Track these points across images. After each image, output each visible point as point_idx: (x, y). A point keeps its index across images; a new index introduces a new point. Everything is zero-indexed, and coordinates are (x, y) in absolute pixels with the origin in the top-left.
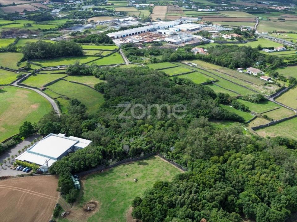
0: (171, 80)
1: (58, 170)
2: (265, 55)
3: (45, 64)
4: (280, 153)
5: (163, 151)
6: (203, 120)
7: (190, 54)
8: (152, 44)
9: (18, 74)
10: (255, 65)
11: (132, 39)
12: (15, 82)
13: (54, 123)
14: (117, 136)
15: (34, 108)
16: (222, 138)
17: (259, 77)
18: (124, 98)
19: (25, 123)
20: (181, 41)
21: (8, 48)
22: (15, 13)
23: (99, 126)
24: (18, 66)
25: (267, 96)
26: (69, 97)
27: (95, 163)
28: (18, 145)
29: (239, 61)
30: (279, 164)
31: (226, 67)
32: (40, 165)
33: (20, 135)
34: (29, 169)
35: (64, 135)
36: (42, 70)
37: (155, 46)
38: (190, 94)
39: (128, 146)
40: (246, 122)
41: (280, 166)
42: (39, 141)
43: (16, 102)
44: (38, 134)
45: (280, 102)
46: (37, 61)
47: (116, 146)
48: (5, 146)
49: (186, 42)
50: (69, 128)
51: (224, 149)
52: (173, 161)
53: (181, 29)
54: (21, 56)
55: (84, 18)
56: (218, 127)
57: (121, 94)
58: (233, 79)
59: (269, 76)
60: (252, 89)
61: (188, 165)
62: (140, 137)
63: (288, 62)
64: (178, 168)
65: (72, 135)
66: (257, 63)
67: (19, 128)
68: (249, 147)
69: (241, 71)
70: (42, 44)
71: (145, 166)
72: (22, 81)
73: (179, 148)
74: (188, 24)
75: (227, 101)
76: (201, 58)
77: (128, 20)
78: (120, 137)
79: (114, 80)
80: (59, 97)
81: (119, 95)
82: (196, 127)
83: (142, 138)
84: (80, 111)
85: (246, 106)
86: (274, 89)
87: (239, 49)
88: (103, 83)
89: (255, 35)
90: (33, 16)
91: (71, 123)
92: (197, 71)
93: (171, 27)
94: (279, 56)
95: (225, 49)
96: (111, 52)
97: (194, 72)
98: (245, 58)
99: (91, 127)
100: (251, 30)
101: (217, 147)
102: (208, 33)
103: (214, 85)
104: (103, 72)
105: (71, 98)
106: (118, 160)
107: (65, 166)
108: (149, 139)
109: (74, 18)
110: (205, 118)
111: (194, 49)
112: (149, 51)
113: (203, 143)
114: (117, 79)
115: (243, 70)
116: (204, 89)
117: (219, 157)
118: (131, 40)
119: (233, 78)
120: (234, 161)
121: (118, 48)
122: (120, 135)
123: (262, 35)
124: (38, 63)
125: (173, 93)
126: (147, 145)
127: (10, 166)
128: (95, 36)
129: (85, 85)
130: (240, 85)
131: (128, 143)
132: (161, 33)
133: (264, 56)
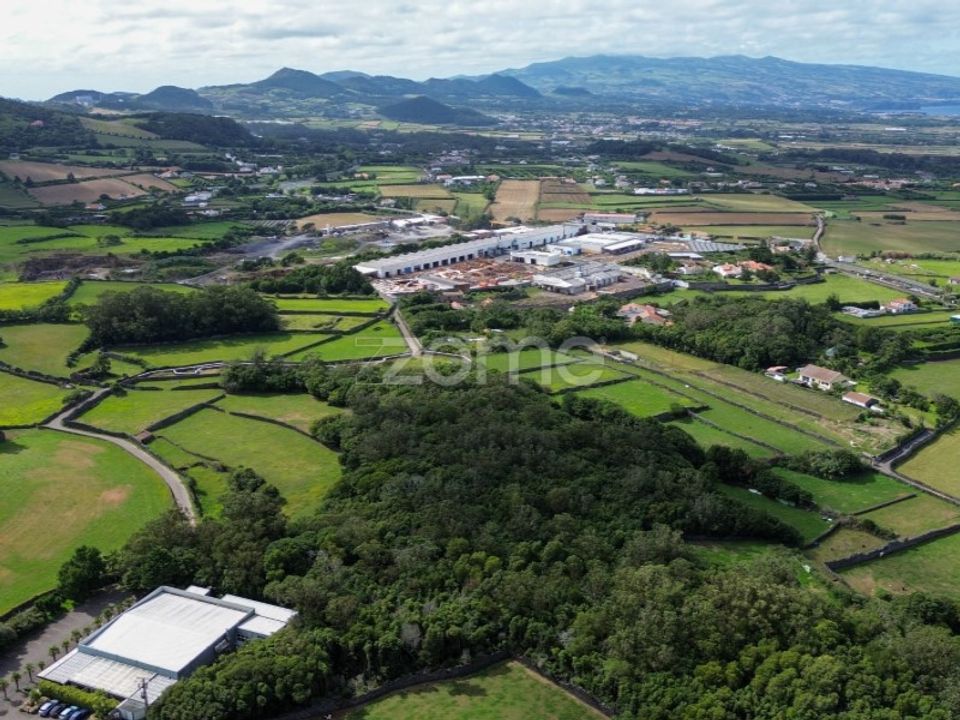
0: (556, 406)
1: (180, 713)
2: (851, 325)
3: (156, 359)
4: (930, 651)
5: (534, 646)
6: (664, 536)
7: (614, 325)
8: (494, 294)
9: (68, 391)
10: (821, 358)
11: (430, 279)
12: (55, 416)
13: (176, 550)
14: (379, 592)
15: (112, 502)
16: (731, 598)
17: (840, 397)
18: (405, 463)
19: (79, 551)
20: (584, 286)
21: (44, 310)
22: (73, 205)
23: (322, 557)
24: (70, 365)
25: (869, 455)
26: (227, 463)
27: (306, 687)
28: (53, 628)
29: (770, 346)
30: (930, 689)
31: (731, 363)
32: (120, 699)
33: (62, 593)
34: (83, 711)
35: (206, 591)
36: (146, 379)
37: (502, 301)
38: (618, 449)
39: (416, 627)
40: (807, 542)
41: (931, 697)
42: (121, 611)
43: (55, 482)
44: (119, 587)
45: (913, 475)
46: (131, 349)
47: (378, 629)
48: (9, 633)
49: (600, 286)
50: (223, 568)
51: (739, 636)
52: (568, 679)
53: (584, 247)
54: (83, 333)
55: (286, 218)
56: (714, 560)
57: (396, 451)
58: (754, 403)
59: (871, 392)
60: (818, 434)
61: (620, 694)
62: (456, 597)
63: (929, 348)
64: (587, 706)
65: (231, 593)
66: (830, 352)
67: (59, 569)
68: (823, 630)
69: (778, 378)
70: (150, 299)
71: (476, 699)
72: (78, 414)
73: (589, 634)
74: (605, 235)
75: (740, 474)
76: (648, 337)
77: (420, 224)
78: (389, 597)
79: (374, 407)
80: (196, 465)
81: (389, 457)
82: (642, 563)
83: (463, 599)
84: (262, 509)
85: (802, 488)
86: (889, 433)
87: (768, 307)
88: (339, 416)
89: (815, 264)
90: (129, 213)
91: (231, 549)
92: (638, 377)
93: (551, 242)
94: (899, 330)
95: (725, 308)
96: (366, 320)
97: (630, 379)
98: (791, 334)
99: (297, 564)
100: (802, 250)
101: (717, 631)
102: (668, 261)
103: (696, 422)
104: (339, 382)
105: (234, 465)
106: (384, 678)
107: (204, 701)
108: (487, 603)
109: (254, 218)
110: (673, 529)
111: (625, 308)
112: (484, 314)
113: (670, 616)
114: (383, 404)
115: (784, 372)
116: (664, 434)
117: (724, 666)
118: (428, 282)
119: (756, 399)
120: (774, 680)
121: (387, 306)
122: (392, 591)
123: (838, 266)
124: (133, 355)
125: (564, 448)
126: (480, 623)
127: (20, 703)
128: (317, 271)
129: (282, 424)
130: (779, 422)
131: (416, 617)
132: (522, 260)
133: (850, 328)
